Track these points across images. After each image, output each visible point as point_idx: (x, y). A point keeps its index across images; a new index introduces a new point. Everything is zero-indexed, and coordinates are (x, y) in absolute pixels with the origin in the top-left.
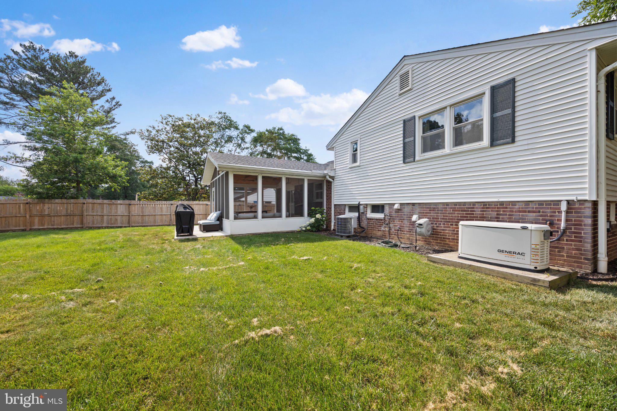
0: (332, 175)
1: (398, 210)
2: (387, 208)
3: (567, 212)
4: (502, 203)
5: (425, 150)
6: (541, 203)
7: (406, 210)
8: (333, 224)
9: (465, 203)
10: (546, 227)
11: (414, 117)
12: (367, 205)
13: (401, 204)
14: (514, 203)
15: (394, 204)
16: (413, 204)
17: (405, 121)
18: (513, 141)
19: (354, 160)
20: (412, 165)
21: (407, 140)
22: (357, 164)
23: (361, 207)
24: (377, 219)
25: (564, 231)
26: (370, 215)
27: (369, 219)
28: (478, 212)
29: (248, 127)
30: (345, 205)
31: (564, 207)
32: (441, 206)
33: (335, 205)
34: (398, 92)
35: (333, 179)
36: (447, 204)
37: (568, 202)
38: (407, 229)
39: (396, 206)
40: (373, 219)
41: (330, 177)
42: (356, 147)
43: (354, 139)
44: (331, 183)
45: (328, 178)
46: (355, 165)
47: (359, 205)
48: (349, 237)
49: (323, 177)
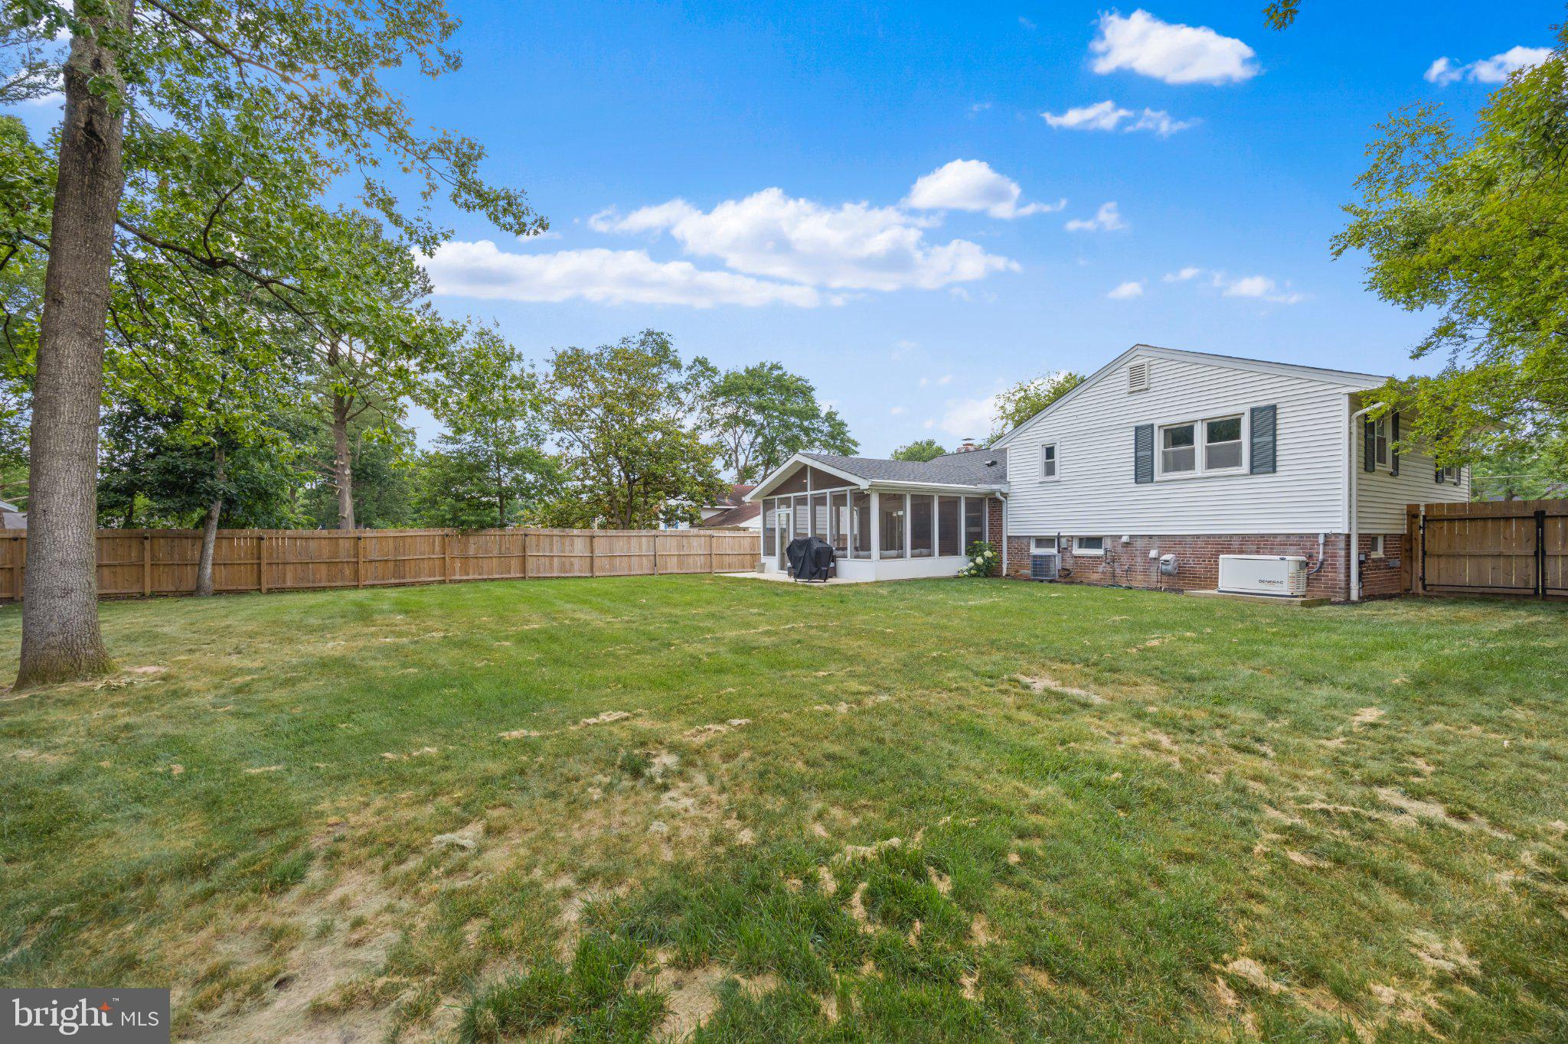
0: (1004, 491)
1: (1127, 545)
2: (1107, 544)
3: (1325, 545)
4: (1262, 536)
5: (1166, 469)
6: (1301, 536)
7: (1139, 544)
8: (1005, 566)
9: (1220, 536)
10: (1303, 558)
11: (1152, 426)
12: (1072, 537)
13: (1131, 537)
14: (1275, 535)
15: (1120, 537)
16: (1151, 537)
17: (1137, 429)
18: (1274, 471)
19: (1050, 470)
20: (1147, 488)
21: (1140, 454)
22: (1056, 477)
23: (1063, 540)
24: (1091, 558)
25: (1322, 563)
26: (1077, 551)
27: (1076, 557)
28: (1236, 545)
29: (703, 362)
30: (1030, 537)
31: (1321, 540)
32: (1189, 539)
33: (1009, 538)
34: (1126, 388)
35: (1006, 498)
36: (1198, 536)
37: (1326, 535)
38: (1139, 568)
39: (1125, 539)
40: (1084, 557)
41: (1002, 494)
42: (1050, 452)
43: (1047, 441)
44: (1000, 502)
45: (998, 495)
46: (1051, 478)
47: (1059, 537)
48: (1051, 581)
49: (986, 494)
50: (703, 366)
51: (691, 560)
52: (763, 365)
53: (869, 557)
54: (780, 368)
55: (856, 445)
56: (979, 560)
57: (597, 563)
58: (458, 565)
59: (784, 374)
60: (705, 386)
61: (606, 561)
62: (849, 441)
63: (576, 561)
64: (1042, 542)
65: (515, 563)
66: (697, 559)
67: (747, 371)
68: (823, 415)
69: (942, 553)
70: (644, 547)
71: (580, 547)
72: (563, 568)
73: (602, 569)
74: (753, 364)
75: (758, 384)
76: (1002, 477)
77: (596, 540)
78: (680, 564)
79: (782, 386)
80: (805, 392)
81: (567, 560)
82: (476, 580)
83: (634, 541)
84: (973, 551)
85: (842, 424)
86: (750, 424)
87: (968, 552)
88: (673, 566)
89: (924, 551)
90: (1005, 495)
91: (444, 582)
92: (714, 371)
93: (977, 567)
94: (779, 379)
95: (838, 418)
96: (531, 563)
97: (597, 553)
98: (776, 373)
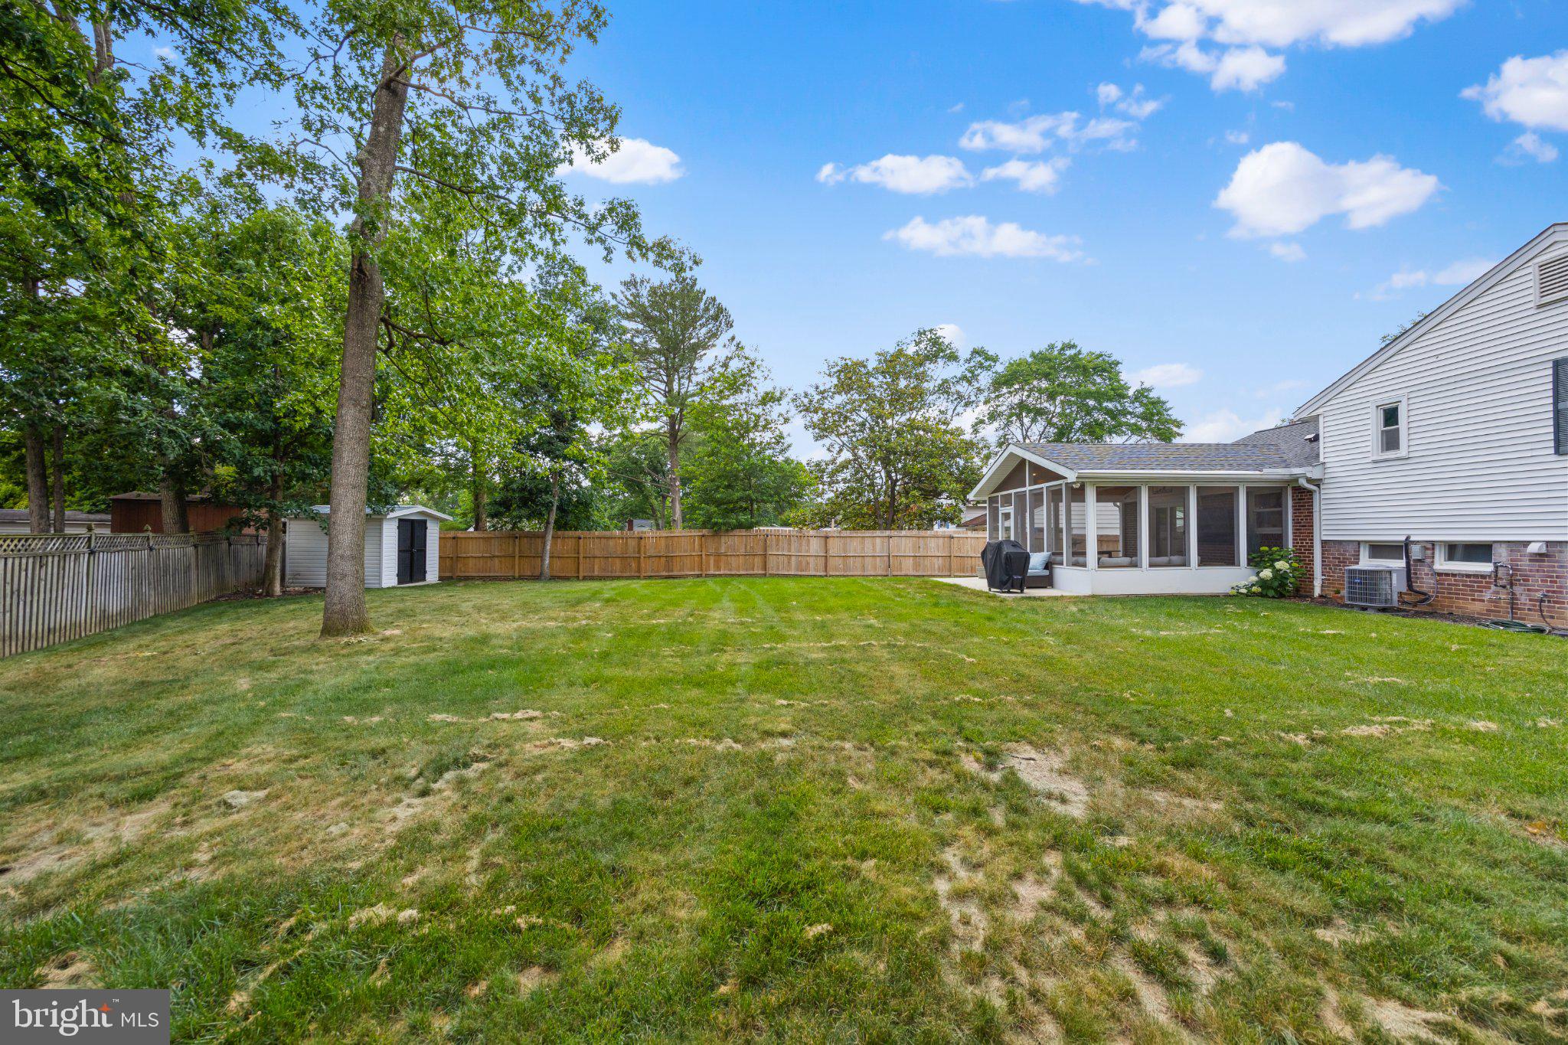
0: (1314, 475)
1: (1539, 557)
2: (1501, 552)
7: (1566, 556)
8: (1318, 584)
12: (1433, 543)
13: (1550, 544)
15: (1526, 543)
17: (1557, 364)
19: (1391, 441)
22: (1403, 452)
23: (1415, 547)
24: (1468, 576)
26: (1442, 564)
27: (1440, 574)
29: (982, 353)
30: (1359, 543)
33: (1324, 543)
34: (1533, 300)
35: (1318, 486)
38: (1567, 598)
39: (1534, 548)
40: (1454, 575)
41: (1309, 480)
42: (1391, 416)
43: (1387, 399)
44: (1310, 492)
45: (1303, 482)
46: (1391, 454)
47: (1408, 543)
48: (1384, 610)
49: (1288, 482)
50: (983, 357)
51: (927, 562)
52: (1052, 347)
53: (1084, 565)
54: (1074, 346)
55: (1179, 425)
56: (1267, 573)
57: (832, 562)
58: (712, 560)
59: (1079, 352)
60: (985, 379)
61: (840, 561)
62: (1167, 421)
63: (811, 560)
64: (1379, 549)
65: (758, 561)
66: (935, 560)
67: (1033, 355)
68: (1131, 393)
69: (1205, 560)
70: (878, 548)
71: (815, 547)
72: (799, 567)
73: (836, 569)
74: (1040, 346)
75: (1045, 368)
76: (1313, 458)
77: (830, 541)
78: (916, 566)
79: (1078, 367)
80: (1106, 367)
81: (804, 560)
82: (726, 575)
83: (868, 542)
84: (1256, 561)
85: (1158, 402)
86: (1039, 412)
87: (1250, 562)
88: (908, 567)
89: (1175, 558)
90: (1318, 483)
91: (699, 576)
92: (995, 359)
93: (1263, 583)
94: (1072, 358)
95: (1152, 395)
96: (772, 562)
97: (831, 553)
98: (1070, 352)
